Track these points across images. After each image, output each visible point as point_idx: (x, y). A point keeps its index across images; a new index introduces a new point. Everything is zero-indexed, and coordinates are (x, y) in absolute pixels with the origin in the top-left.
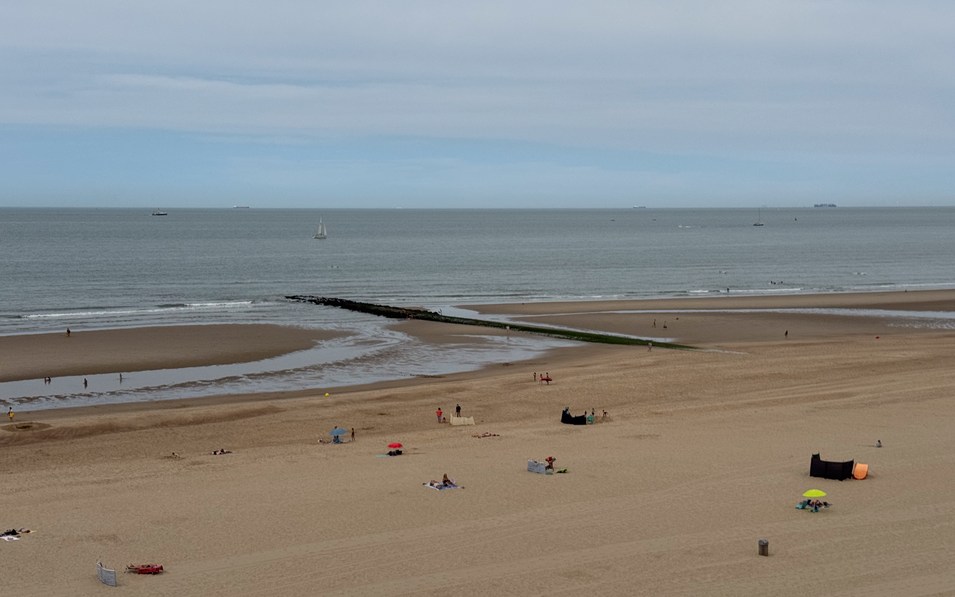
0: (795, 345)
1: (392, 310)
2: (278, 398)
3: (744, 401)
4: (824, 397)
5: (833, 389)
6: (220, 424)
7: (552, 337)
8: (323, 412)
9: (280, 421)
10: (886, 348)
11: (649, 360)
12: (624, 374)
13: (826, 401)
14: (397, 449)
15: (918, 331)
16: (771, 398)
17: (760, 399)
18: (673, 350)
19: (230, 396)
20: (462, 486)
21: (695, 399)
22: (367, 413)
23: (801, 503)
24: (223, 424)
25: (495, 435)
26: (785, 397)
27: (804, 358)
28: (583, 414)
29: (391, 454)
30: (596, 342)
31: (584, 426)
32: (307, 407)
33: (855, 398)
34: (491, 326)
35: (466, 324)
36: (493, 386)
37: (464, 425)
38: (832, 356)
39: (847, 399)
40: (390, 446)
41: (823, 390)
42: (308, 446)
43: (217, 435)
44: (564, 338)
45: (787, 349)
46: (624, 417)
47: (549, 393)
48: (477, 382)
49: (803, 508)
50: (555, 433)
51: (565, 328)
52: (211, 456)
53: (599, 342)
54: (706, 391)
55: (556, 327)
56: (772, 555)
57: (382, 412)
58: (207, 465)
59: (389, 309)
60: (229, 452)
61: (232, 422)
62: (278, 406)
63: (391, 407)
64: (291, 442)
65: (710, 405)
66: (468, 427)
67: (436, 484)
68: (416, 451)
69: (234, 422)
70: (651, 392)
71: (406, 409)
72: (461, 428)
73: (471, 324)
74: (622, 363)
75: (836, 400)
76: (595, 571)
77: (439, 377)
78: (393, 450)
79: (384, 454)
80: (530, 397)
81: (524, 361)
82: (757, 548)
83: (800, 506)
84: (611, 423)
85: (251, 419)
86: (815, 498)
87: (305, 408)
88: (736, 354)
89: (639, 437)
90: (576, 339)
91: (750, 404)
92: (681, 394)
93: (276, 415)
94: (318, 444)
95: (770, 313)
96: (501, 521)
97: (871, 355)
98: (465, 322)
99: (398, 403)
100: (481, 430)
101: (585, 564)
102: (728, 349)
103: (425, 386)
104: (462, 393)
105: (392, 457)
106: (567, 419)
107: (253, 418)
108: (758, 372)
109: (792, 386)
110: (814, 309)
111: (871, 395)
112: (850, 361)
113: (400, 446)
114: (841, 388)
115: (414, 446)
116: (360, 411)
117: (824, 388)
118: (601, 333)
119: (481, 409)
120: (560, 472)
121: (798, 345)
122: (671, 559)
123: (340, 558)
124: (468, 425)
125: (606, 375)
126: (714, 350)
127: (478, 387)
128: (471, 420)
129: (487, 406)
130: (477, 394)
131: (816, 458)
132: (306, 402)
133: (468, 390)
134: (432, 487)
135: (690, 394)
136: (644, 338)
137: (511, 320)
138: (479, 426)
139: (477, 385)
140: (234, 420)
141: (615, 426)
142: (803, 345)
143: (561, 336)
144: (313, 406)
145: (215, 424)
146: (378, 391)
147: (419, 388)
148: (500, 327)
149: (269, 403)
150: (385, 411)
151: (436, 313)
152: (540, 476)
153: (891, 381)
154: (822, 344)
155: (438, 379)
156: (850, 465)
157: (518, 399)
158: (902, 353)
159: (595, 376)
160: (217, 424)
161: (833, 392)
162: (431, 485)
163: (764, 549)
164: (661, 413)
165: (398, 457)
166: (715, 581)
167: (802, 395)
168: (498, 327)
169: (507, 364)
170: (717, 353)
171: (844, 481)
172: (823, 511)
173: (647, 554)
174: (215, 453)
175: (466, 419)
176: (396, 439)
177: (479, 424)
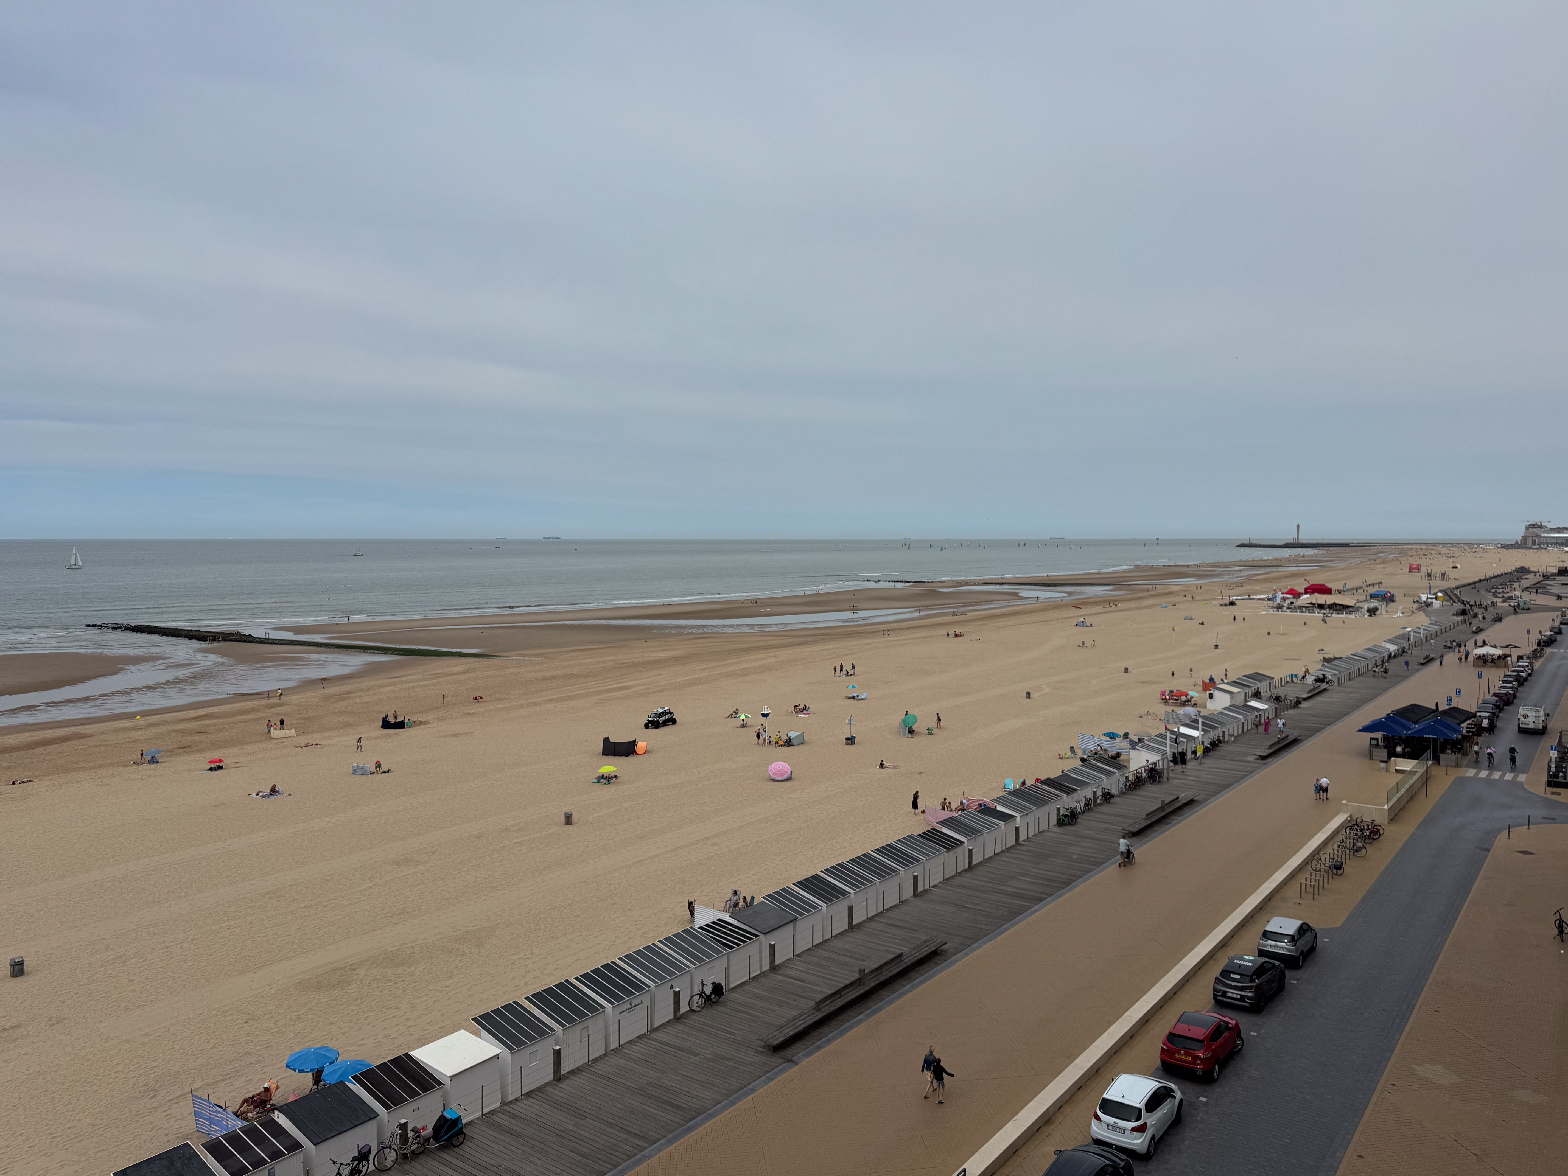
0: (582, 650)
1: (204, 634)
2: (83, 724)
3: (544, 699)
4: (608, 691)
5: (615, 684)
6: (17, 753)
7: (367, 652)
8: (134, 734)
9: (87, 747)
10: (652, 650)
11: (460, 668)
12: (438, 682)
13: (609, 694)
14: (218, 764)
15: (674, 635)
16: (567, 695)
17: (557, 696)
18: (481, 659)
19: (27, 725)
20: (288, 793)
21: (503, 699)
22: (184, 732)
23: (596, 778)
24: (21, 753)
25: (317, 744)
26: (577, 693)
27: (591, 660)
28: (403, 719)
29: (211, 769)
30: (410, 655)
31: (403, 730)
32: (116, 731)
33: (633, 689)
34: (307, 645)
35: (281, 644)
36: (312, 700)
37: (285, 737)
38: (612, 658)
39: (625, 692)
40: (211, 762)
41: (607, 685)
42: (120, 769)
43: (14, 765)
44: (379, 653)
45: (576, 653)
46: (439, 719)
47: (368, 702)
48: (296, 697)
49: (599, 782)
50: (375, 738)
51: (380, 645)
52: (8, 787)
53: (413, 655)
54: (511, 692)
55: (371, 644)
56: (576, 823)
57: (199, 730)
58: (5, 795)
59: (200, 633)
60: (30, 781)
61: (31, 751)
62: (83, 732)
63: (208, 725)
64: (101, 766)
65: (515, 704)
66: (290, 739)
67: (261, 794)
68: (238, 765)
69: (33, 751)
70: (463, 696)
71: (225, 726)
72: (283, 740)
73: (286, 644)
74: (436, 672)
75: (618, 693)
76: (422, 857)
77: (257, 694)
78: (213, 765)
79: (204, 770)
80: (349, 707)
81: (342, 675)
82: (563, 819)
83: (596, 781)
84: (428, 726)
85: (54, 746)
86: (607, 773)
87: (115, 732)
88: (535, 660)
89: (456, 735)
90: (391, 654)
91: (550, 700)
92: (490, 696)
93: (82, 741)
94: (131, 766)
95: (561, 625)
96: (329, 822)
97: (642, 656)
98: (281, 642)
99: (215, 721)
100: (303, 740)
101: (412, 851)
102: (528, 656)
103: (243, 704)
104: (283, 708)
105: (213, 772)
106: (386, 724)
107: (56, 746)
108: (555, 673)
109: (582, 684)
110: (596, 621)
111: (644, 687)
112: (626, 661)
113: (221, 761)
114: (621, 683)
115: (235, 761)
116: (175, 731)
117: (608, 684)
118: (414, 647)
119: (302, 721)
120: (384, 772)
121: (585, 650)
122: (491, 837)
123: (164, 873)
124: (290, 737)
125: (421, 683)
126: (516, 658)
127: (297, 701)
128: (292, 732)
129: (307, 718)
130: (296, 708)
131: (606, 740)
132: (115, 726)
133: (288, 705)
134: (257, 797)
135: (497, 695)
136: (454, 650)
137: (326, 640)
138: (301, 737)
139: (296, 699)
140: (33, 749)
141: (433, 728)
142: (589, 649)
143: (376, 652)
144: (124, 729)
145: (11, 754)
146: (194, 711)
147: (237, 706)
148: (316, 646)
149: (73, 729)
150: (203, 730)
151: (250, 635)
152: (364, 777)
153: (658, 675)
154: (603, 648)
155: (253, 697)
156: (634, 744)
157: (338, 710)
158: (665, 652)
159: (411, 685)
160: (14, 754)
161: (615, 686)
162: (257, 794)
163: (569, 820)
164: (473, 714)
165: (219, 772)
166: (529, 851)
167: (591, 690)
168: (313, 645)
169: (325, 679)
170: (519, 660)
171: (629, 757)
172: (614, 783)
173: (469, 836)
174: (14, 783)
175: (287, 731)
176: (216, 755)
177: (300, 735)
